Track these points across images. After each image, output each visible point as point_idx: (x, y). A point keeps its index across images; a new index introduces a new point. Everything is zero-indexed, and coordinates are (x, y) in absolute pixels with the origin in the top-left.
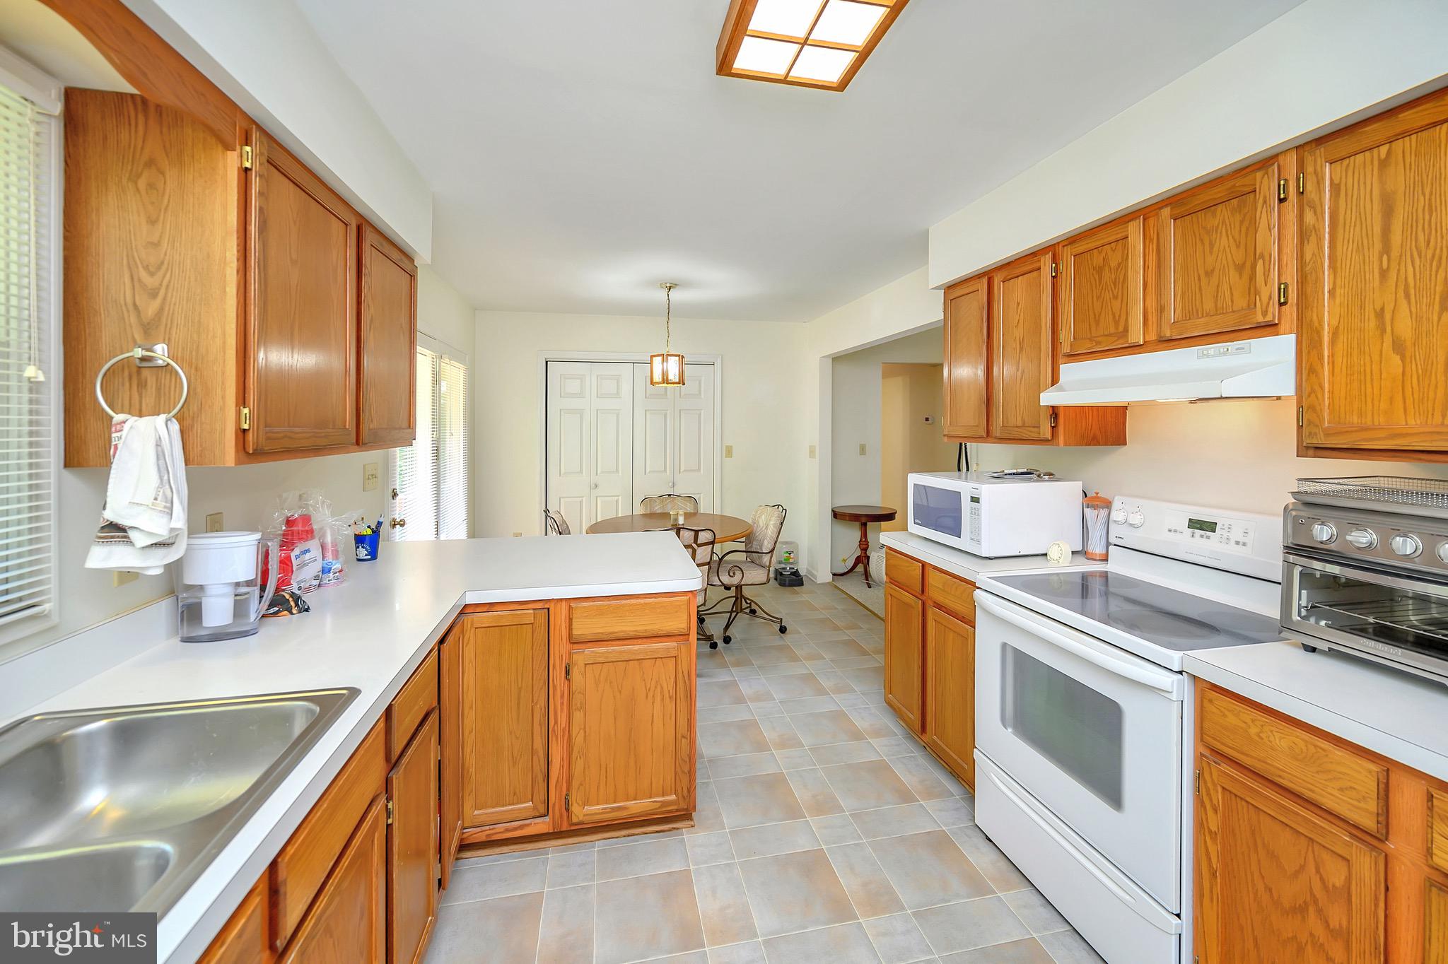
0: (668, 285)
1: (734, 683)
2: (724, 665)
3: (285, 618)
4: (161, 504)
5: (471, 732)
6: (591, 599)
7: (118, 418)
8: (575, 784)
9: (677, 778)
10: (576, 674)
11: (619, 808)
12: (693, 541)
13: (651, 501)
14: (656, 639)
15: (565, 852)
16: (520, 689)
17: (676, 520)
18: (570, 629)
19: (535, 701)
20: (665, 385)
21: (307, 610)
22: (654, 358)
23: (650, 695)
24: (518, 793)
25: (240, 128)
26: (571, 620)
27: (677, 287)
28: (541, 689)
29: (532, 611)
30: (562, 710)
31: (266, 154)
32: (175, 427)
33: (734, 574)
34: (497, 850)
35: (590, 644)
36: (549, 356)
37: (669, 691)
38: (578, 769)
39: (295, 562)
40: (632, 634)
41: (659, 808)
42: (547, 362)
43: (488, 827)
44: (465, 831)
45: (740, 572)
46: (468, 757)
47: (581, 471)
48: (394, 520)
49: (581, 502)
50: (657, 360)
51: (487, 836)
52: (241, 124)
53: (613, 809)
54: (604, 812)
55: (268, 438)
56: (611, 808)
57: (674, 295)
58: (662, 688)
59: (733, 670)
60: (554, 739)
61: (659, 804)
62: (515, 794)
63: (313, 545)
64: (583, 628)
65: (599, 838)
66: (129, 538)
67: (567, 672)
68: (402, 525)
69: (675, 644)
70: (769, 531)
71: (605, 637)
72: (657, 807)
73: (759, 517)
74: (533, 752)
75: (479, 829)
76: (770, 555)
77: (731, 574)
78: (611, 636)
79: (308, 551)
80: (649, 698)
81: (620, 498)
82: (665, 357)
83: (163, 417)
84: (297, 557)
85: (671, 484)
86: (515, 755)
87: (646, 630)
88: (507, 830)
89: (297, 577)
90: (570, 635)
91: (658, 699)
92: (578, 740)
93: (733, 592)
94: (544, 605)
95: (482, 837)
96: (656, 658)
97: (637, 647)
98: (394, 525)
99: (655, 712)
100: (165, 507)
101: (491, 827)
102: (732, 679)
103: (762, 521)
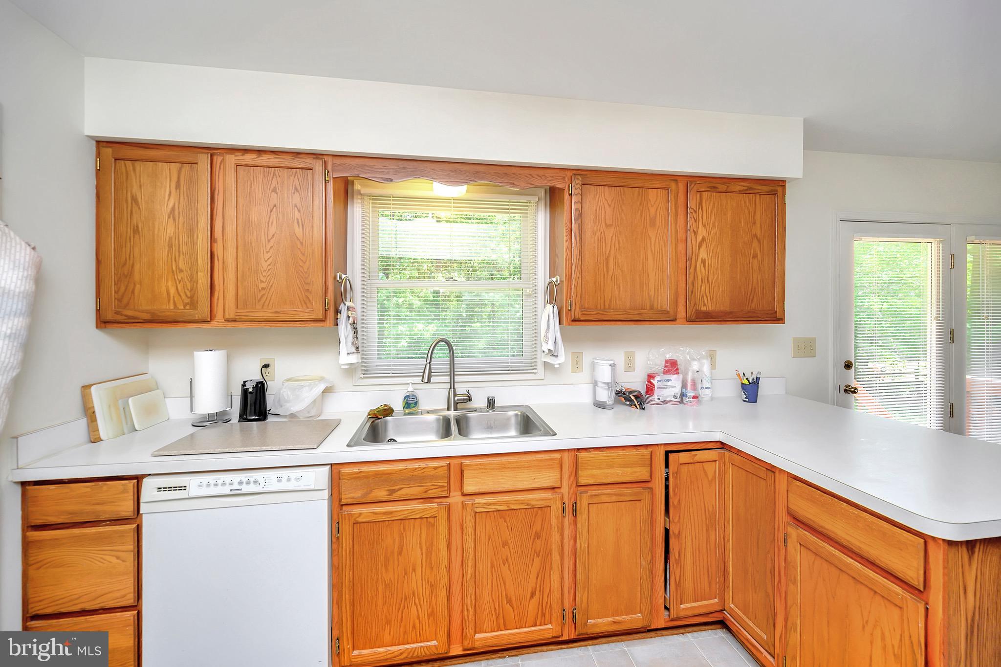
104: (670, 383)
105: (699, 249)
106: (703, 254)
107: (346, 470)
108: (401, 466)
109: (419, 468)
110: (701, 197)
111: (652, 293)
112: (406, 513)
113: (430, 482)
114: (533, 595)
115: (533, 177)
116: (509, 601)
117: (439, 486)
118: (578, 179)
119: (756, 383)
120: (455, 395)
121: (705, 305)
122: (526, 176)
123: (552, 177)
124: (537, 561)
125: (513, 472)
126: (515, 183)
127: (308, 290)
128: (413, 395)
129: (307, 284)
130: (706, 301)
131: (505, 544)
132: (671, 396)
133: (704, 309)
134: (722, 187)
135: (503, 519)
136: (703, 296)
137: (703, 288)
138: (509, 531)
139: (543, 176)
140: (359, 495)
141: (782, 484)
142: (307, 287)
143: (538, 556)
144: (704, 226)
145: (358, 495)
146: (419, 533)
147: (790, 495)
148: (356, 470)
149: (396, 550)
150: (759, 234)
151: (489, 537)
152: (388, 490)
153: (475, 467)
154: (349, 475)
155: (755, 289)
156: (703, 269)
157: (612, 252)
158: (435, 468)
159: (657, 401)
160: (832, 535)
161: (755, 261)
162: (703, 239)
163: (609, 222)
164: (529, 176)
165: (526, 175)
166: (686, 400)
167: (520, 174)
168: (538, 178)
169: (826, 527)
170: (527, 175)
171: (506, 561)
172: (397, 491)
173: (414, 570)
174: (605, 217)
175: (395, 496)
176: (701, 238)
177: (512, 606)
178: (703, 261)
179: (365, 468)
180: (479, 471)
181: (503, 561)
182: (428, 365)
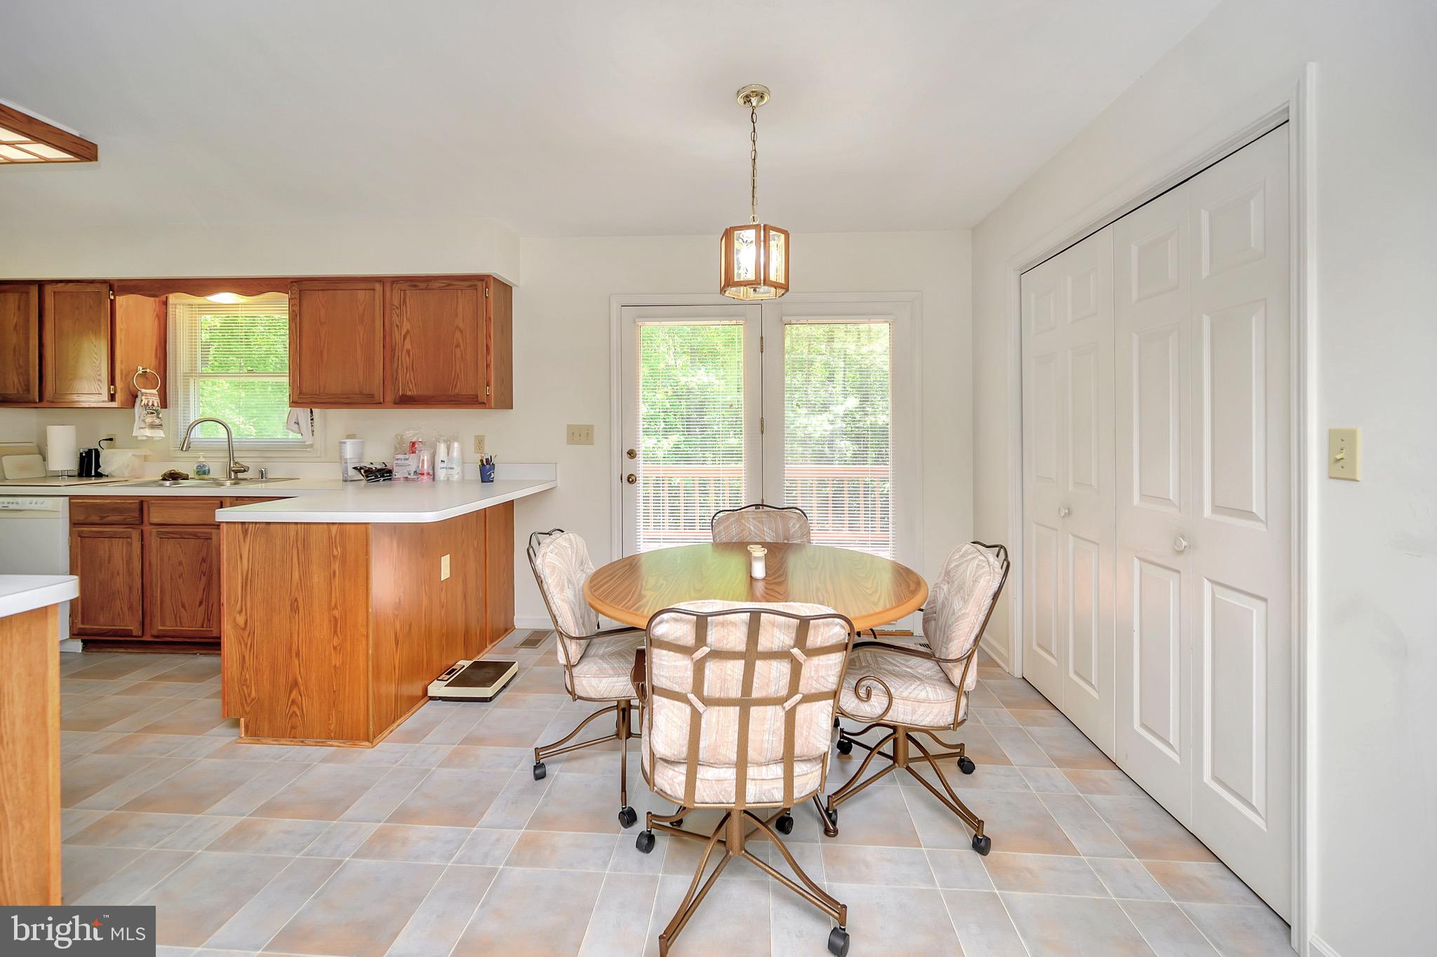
105: (404, 341)
106: (408, 345)
110: (405, 294)
114: (201, 603)
116: (184, 606)
118: (294, 286)
121: (410, 390)
124: (204, 579)
130: (411, 387)
133: (409, 393)
134: (423, 285)
136: (408, 382)
137: (408, 375)
143: (204, 575)
144: (408, 320)
149: (106, 559)
150: (461, 325)
155: (458, 375)
156: (408, 359)
161: (458, 351)
162: (408, 332)
171: (181, 576)
173: (118, 574)
175: (105, 521)
176: (405, 331)
177: (185, 610)
178: (408, 352)
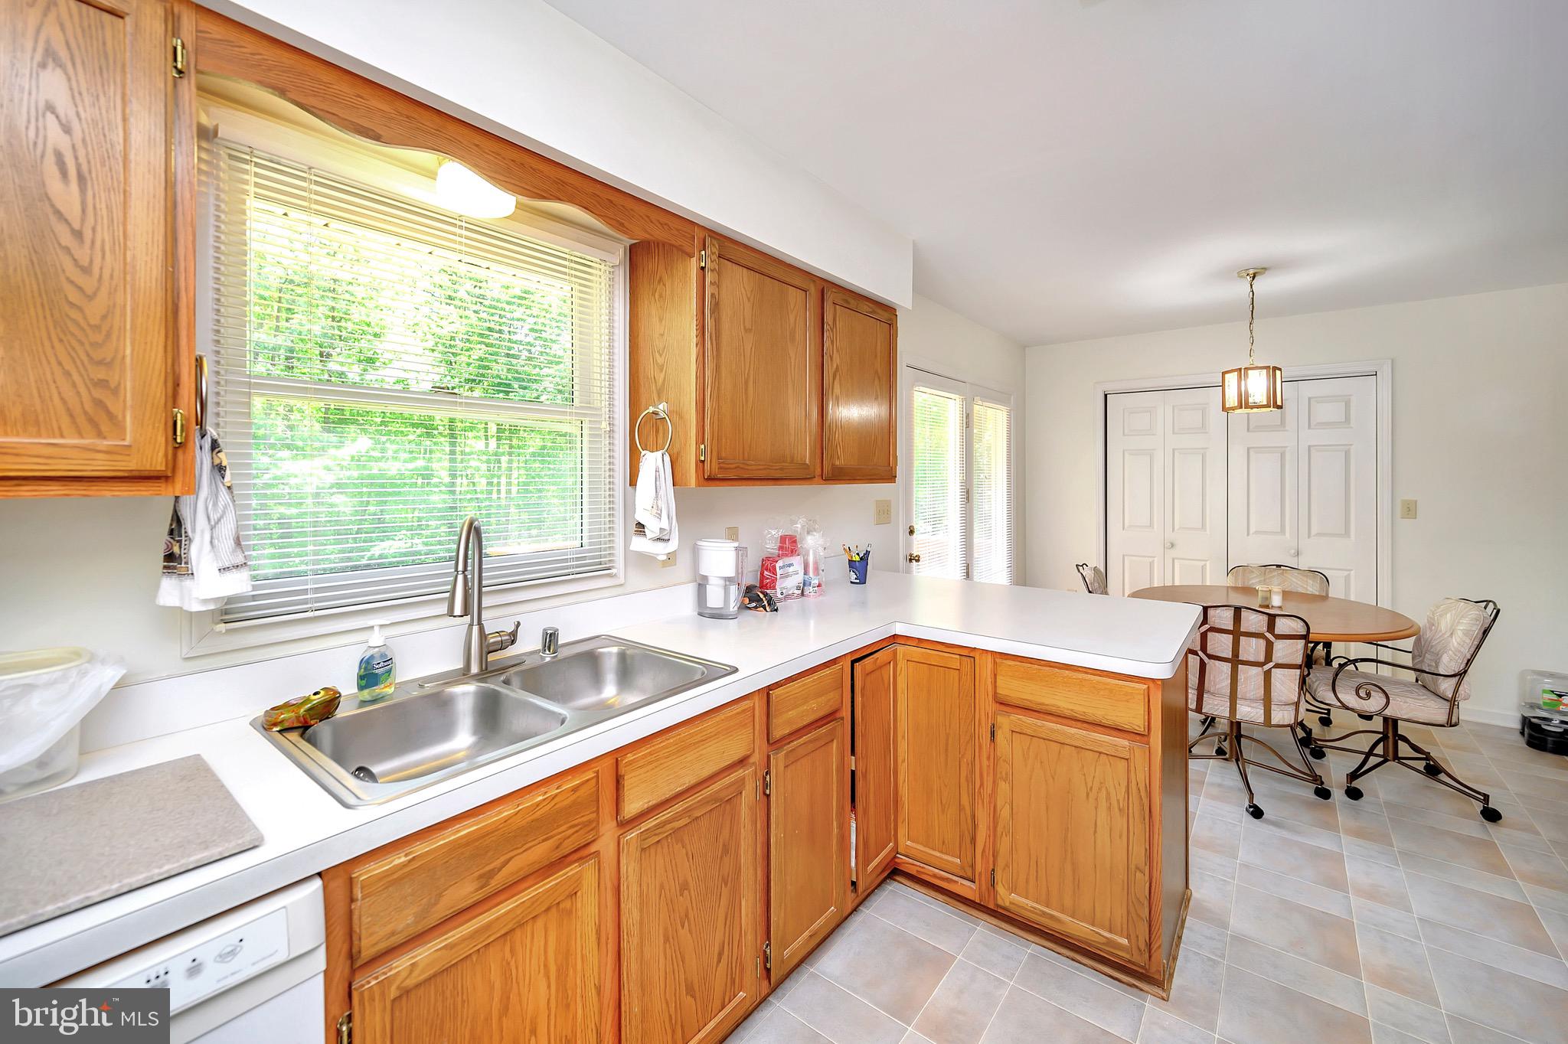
0: (1251, 272)
1: (1338, 859)
2: (1332, 827)
3: (761, 613)
4: (655, 511)
5: (903, 761)
6: (1019, 659)
7: (643, 453)
8: (1001, 862)
9: (1130, 918)
10: (1000, 736)
11: (1052, 917)
12: (1265, 629)
13: (1245, 570)
14: (1100, 728)
15: (995, 933)
16: (948, 735)
17: (1267, 598)
18: (995, 687)
19: (962, 753)
20: (1243, 411)
21: (776, 610)
22: (1227, 376)
23: (1092, 795)
24: (946, 842)
25: (698, 238)
26: (995, 675)
27: (1266, 272)
28: (968, 742)
29: (958, 657)
30: (988, 774)
31: (717, 253)
32: (667, 458)
33: (1369, 695)
34: (933, 893)
35: (1019, 711)
36: (1109, 388)
37: (1118, 801)
38: (1004, 846)
39: (779, 572)
40: (1068, 713)
41: (1103, 944)
42: (1106, 395)
43: (918, 864)
44: (898, 855)
45: (1382, 695)
46: (901, 785)
47: (1151, 525)
48: (911, 555)
49: (1151, 564)
50: (1232, 379)
51: (918, 871)
52: (699, 234)
53: (1044, 914)
54: (1033, 911)
55: (720, 468)
56: (1043, 911)
57: (1262, 285)
58: (1108, 793)
59: (1345, 839)
60: (980, 802)
61: (1104, 940)
62: (944, 842)
63: (797, 562)
64: (1012, 687)
65: (1037, 942)
66: (644, 532)
67: (993, 734)
68: (918, 561)
69: (1126, 743)
70: (1454, 642)
71: (1035, 707)
72: (1102, 942)
73: (1441, 616)
74: (961, 808)
75: (911, 861)
76: (1454, 680)
77: (1362, 693)
78: (1041, 707)
79: (790, 565)
80: (1090, 799)
81: (1208, 563)
82: (1242, 373)
83: (659, 454)
84: (781, 568)
85: (1293, 551)
86: (944, 802)
87: (1084, 713)
88: (935, 876)
89: (781, 584)
90: (995, 693)
91: (1103, 804)
92: (1005, 813)
93: (1377, 724)
94: (969, 653)
95: (913, 871)
96: (1100, 753)
97: (1073, 731)
98: (911, 560)
99: (1098, 820)
100: (656, 513)
101: (922, 865)
102: (1336, 849)
103: (1445, 623)
104: (791, 569)
107: (365, 873)
108: (507, 811)
109: (544, 800)
111: (792, 439)
112: (519, 912)
113: (565, 823)
115: (652, 222)
117: (583, 823)
119: (864, 559)
120: (483, 635)
122: (641, 216)
123: (678, 230)
125: (695, 751)
126: (626, 224)
127: (103, 384)
128: (383, 655)
129: (100, 363)
131: (684, 887)
132: (793, 587)
135: (680, 845)
138: (688, 861)
139: (666, 224)
140: (410, 920)
141: (986, 668)
142: (101, 374)
145: (405, 921)
146: (542, 944)
147: (999, 678)
148: (400, 859)
151: (662, 887)
152: (481, 877)
153: (641, 763)
154: (381, 879)
157: (752, 372)
158: (575, 789)
159: (780, 596)
160: (1053, 709)
163: (748, 326)
164: (646, 218)
165: (641, 214)
166: (808, 590)
167: (632, 210)
168: (659, 225)
169: (1047, 703)
170: (644, 217)
172: (500, 870)
174: (744, 315)
179: (420, 848)
180: (651, 767)
181: (681, 918)
182: (460, 578)
